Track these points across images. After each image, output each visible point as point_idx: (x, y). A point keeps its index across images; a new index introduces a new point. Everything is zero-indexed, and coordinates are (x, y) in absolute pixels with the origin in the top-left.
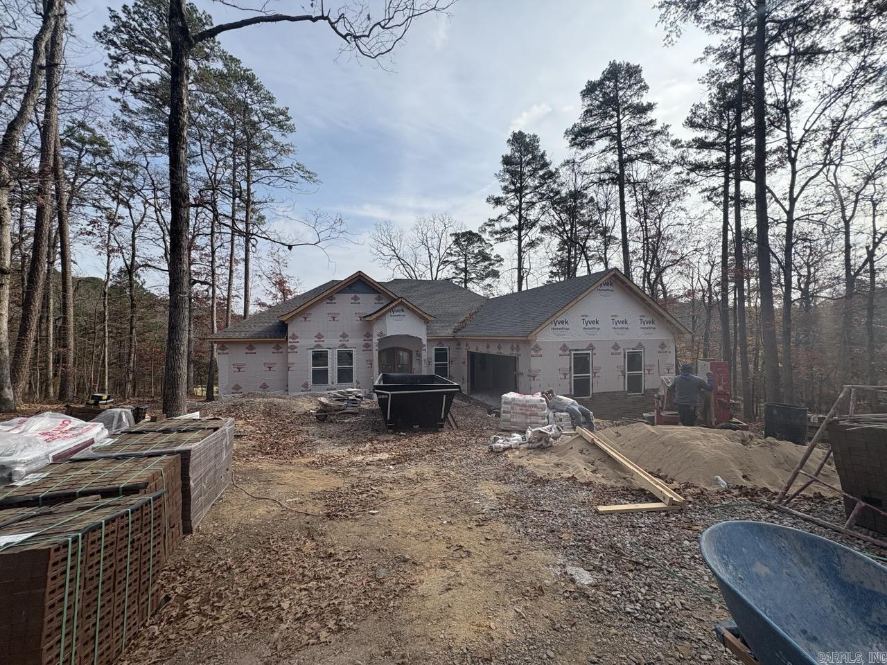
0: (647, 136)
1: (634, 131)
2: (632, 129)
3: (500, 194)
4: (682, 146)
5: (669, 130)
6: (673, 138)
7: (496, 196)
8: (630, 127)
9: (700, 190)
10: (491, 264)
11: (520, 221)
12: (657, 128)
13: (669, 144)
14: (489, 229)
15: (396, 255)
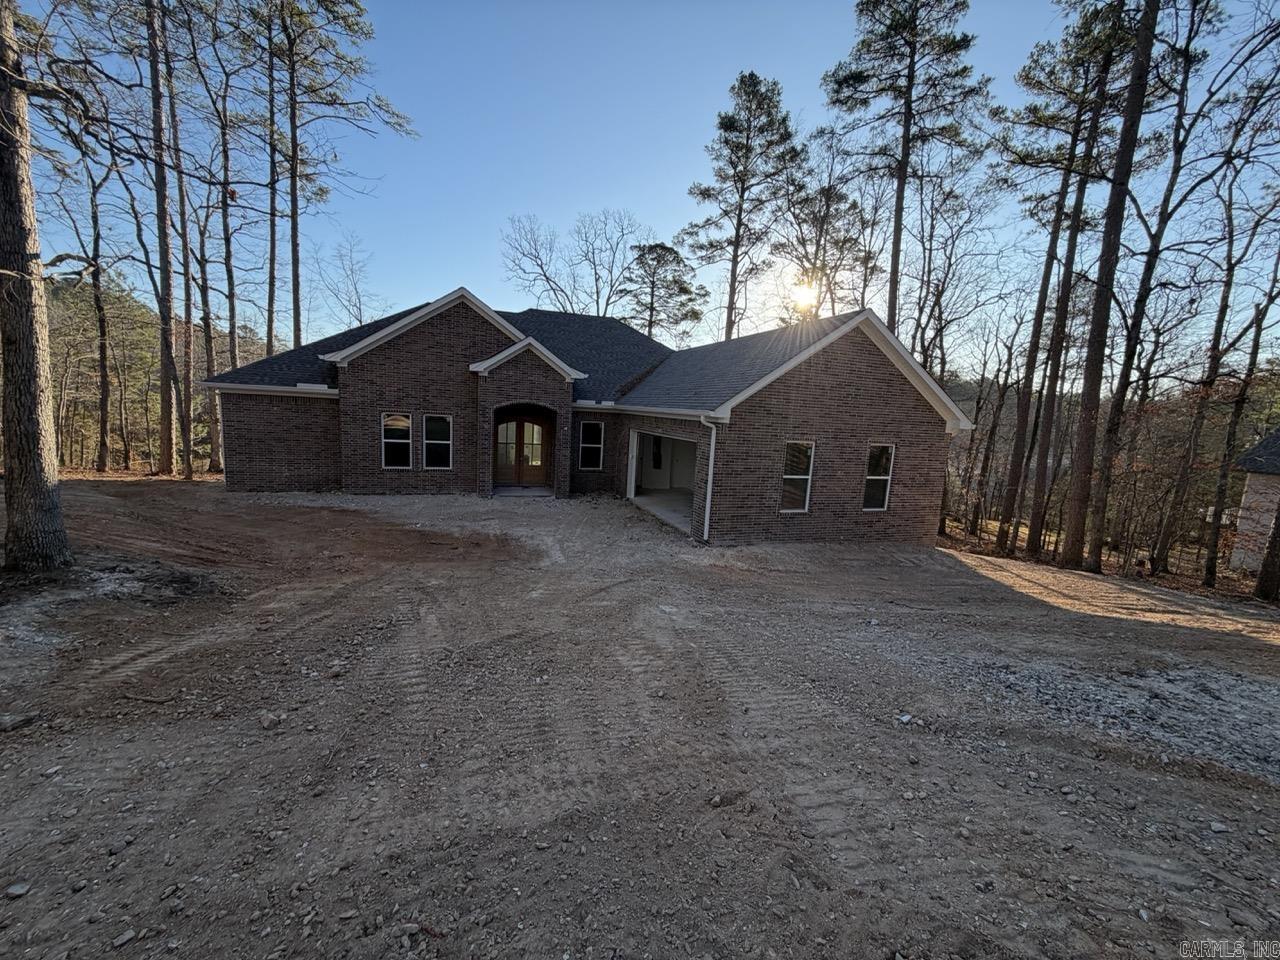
0: (954, 97)
1: (934, 86)
2: (931, 82)
3: (712, 182)
4: (1007, 119)
5: (990, 87)
6: (994, 104)
7: (705, 185)
8: (929, 79)
9: (1022, 198)
10: (690, 300)
11: (738, 230)
12: (971, 82)
13: (986, 112)
14: (690, 241)
15: (545, 276)
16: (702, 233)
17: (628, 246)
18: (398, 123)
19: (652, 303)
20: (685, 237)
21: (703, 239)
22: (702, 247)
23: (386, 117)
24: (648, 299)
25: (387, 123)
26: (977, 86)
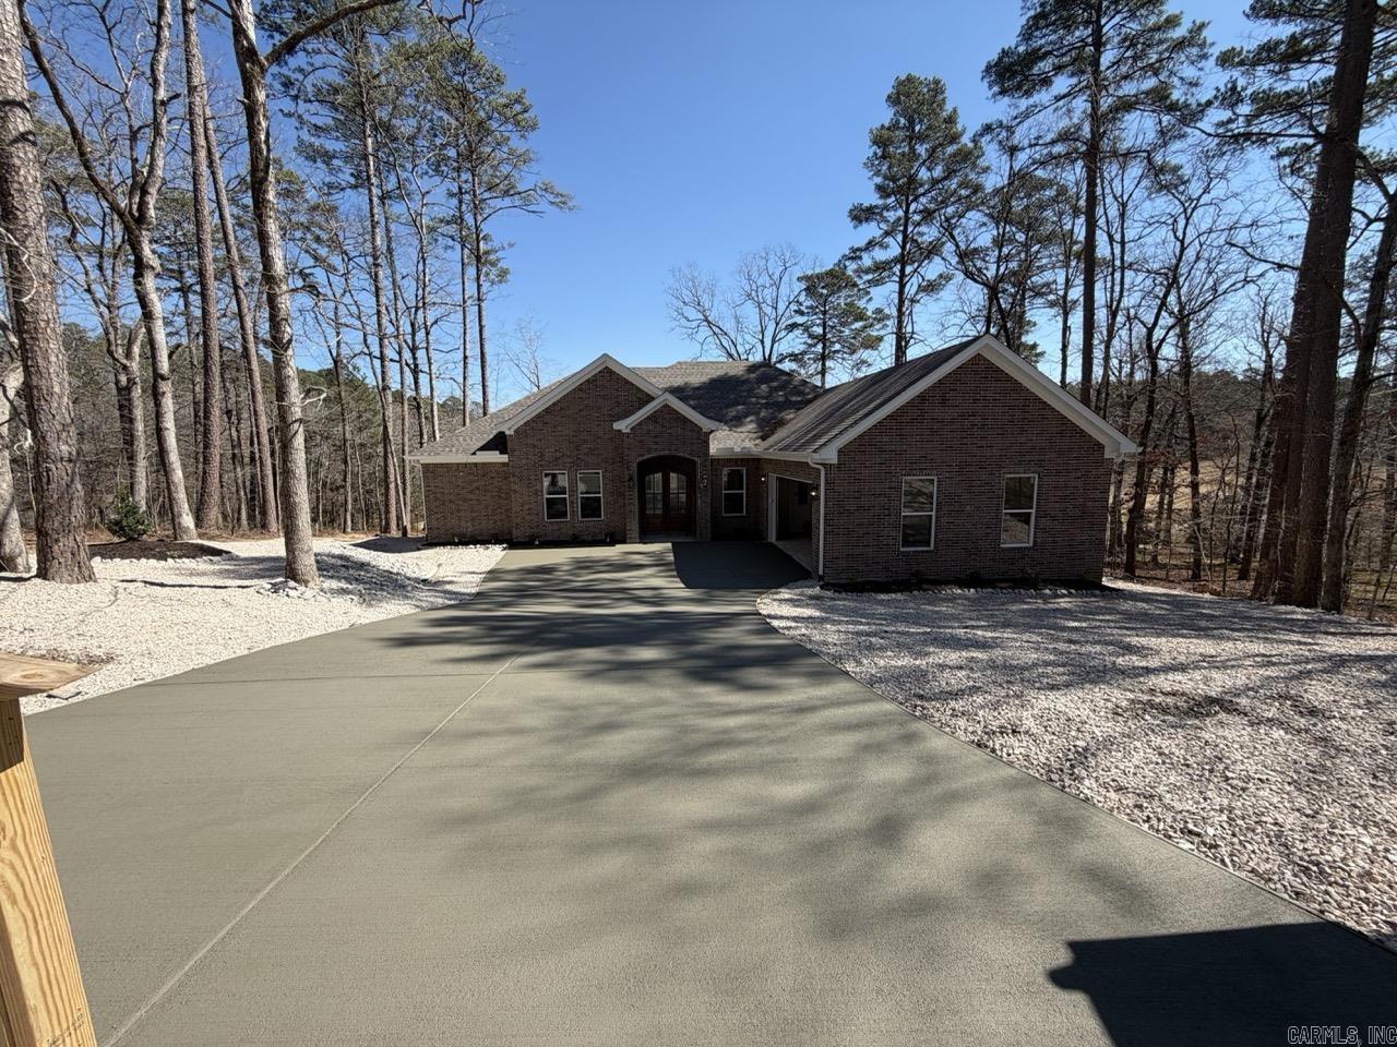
0: (1161, 53)
1: (1133, 45)
2: (1129, 42)
7: (866, 204)
10: (867, 326)
11: (903, 248)
14: (853, 266)
15: (706, 320)
16: (865, 256)
17: (795, 279)
18: (562, 202)
19: (825, 334)
20: (847, 263)
21: (867, 261)
22: (867, 271)
23: (551, 198)
24: (819, 330)
25: (552, 203)
26: (1187, 35)
